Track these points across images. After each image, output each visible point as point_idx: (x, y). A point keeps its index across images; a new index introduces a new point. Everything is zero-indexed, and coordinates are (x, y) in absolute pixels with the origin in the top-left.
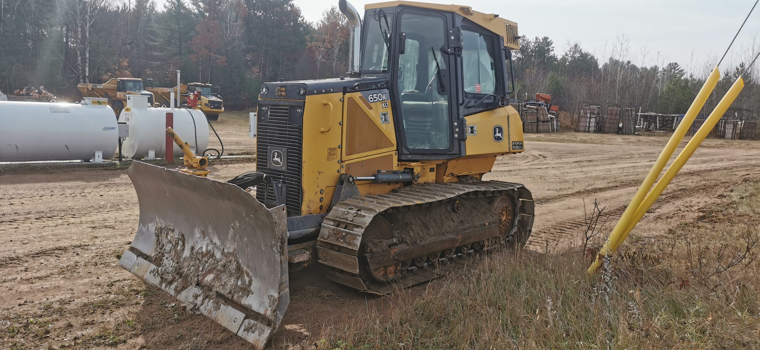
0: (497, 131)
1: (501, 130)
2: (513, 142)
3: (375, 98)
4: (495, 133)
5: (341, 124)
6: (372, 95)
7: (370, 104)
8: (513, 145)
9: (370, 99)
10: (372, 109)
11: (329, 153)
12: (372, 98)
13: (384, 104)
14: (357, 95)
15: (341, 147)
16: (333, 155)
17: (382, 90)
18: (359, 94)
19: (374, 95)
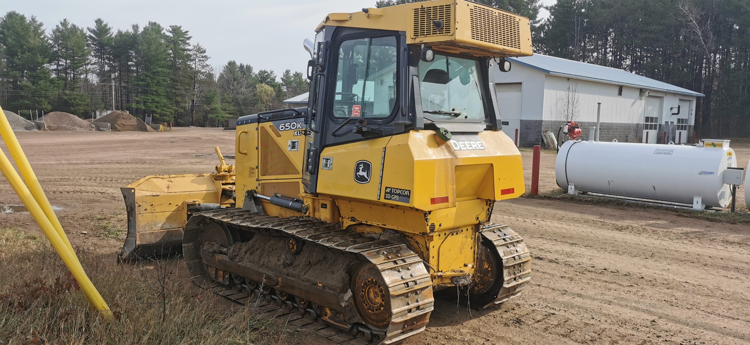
0: (361, 168)
1: (367, 167)
2: (386, 188)
3: (286, 126)
4: (357, 170)
5: (257, 148)
6: (284, 124)
7: (280, 132)
8: (386, 193)
9: (280, 127)
10: (280, 136)
11: (250, 171)
12: (284, 127)
13: (296, 133)
14: (267, 125)
15: (257, 167)
16: (253, 173)
17: (298, 119)
18: (271, 123)
19: (286, 124)
